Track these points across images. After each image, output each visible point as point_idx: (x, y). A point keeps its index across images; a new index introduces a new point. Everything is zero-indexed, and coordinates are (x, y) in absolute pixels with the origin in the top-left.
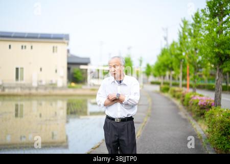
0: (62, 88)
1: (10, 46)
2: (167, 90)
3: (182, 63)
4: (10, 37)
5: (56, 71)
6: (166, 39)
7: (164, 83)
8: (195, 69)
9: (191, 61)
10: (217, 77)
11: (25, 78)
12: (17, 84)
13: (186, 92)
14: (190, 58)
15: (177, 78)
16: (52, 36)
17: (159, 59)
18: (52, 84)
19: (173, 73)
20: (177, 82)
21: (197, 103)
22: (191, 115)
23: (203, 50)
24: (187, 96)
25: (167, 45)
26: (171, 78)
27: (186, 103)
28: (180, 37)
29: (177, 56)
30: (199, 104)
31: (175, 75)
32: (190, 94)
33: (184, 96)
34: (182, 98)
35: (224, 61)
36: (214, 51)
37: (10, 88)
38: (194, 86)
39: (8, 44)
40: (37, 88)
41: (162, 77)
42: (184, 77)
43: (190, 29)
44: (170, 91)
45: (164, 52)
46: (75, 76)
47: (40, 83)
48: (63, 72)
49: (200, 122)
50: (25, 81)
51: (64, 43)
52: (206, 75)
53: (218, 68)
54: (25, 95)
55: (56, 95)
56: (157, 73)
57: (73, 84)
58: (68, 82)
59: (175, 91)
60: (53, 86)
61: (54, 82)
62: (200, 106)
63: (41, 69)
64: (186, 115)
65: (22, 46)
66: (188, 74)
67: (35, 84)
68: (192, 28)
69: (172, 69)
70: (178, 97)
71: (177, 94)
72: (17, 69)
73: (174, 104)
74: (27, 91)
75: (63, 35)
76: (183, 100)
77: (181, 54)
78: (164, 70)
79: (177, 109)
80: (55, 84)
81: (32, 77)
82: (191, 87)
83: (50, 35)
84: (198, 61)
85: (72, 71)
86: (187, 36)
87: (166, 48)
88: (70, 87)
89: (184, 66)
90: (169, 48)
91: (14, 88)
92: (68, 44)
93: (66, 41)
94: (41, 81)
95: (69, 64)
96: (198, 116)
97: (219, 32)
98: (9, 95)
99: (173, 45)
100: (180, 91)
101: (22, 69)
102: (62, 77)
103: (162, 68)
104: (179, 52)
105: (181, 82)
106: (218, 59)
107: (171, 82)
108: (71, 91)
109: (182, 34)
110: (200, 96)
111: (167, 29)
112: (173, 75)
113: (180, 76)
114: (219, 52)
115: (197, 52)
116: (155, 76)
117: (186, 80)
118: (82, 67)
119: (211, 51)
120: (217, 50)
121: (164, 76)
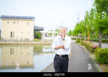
0: (32, 41)
1: (8, 22)
2: (79, 42)
3: (86, 30)
4: (8, 18)
5: (29, 33)
6: (78, 19)
7: (78, 39)
8: (91, 33)
9: (90, 29)
10: (100, 36)
11: (15, 36)
12: (11, 39)
13: (87, 43)
14: (89, 28)
15: (83, 36)
16: (27, 18)
17: (75, 28)
18: (27, 39)
19: (82, 34)
20: (84, 38)
21: (92, 47)
22: (89, 52)
23: (94, 25)
24: (88, 44)
25: (79, 22)
26: (81, 36)
27: (88, 47)
28: (85, 19)
29: (83, 27)
30: (93, 47)
31: (83, 35)
32: (89, 43)
33: (86, 44)
34: (85, 45)
35: (103, 30)
36: (99, 26)
37: (8, 41)
38: (91, 40)
39: (7, 21)
40: (20, 41)
41: (77, 36)
42: (87, 36)
43: (89, 16)
44: (80, 42)
45: (78, 25)
46: (37, 36)
47: (21, 39)
48: (32, 34)
49: (93, 54)
50: (15, 38)
51: (32, 21)
52: (97, 35)
53: (100, 33)
54: (16, 44)
55: (29, 44)
56: (74, 34)
57: (36, 39)
58: (34, 38)
59: (82, 42)
60: (28, 40)
61: (28, 38)
62: (93, 48)
63: (22, 33)
64: (87, 52)
65: (14, 22)
66: (88, 35)
67: (19, 39)
68: (90, 15)
69: (81, 33)
70: (84, 45)
71: (84, 43)
72: (11, 32)
73: (82, 48)
74: (16, 43)
75: (32, 17)
76: (86, 46)
77: (85, 26)
78: (78, 33)
79: (84, 50)
80: (29, 39)
81: (18, 36)
82: (90, 40)
83: (26, 17)
84: (92, 29)
85: (35, 33)
86: (88, 18)
87: (79, 23)
88: (35, 41)
89: (87, 31)
90: (80, 23)
91: (10, 41)
92: (34, 21)
93: (33, 20)
94: (22, 38)
95: (35, 30)
96: (92, 52)
97: (101, 18)
98: (8, 44)
99: (82, 22)
100: (85, 42)
101: (14, 32)
102: (31, 36)
103: (77, 32)
104: (84, 25)
105: (85, 38)
106: (100, 29)
107: (81, 38)
108: (35, 42)
109: (86, 17)
110: (93, 44)
111: (79, 14)
112: (82, 35)
113: (85, 36)
114: (100, 26)
115: (92, 25)
116: (73, 36)
117: (88, 37)
118: (40, 31)
119: (97, 26)
120: (99, 25)
121: (78, 36)
